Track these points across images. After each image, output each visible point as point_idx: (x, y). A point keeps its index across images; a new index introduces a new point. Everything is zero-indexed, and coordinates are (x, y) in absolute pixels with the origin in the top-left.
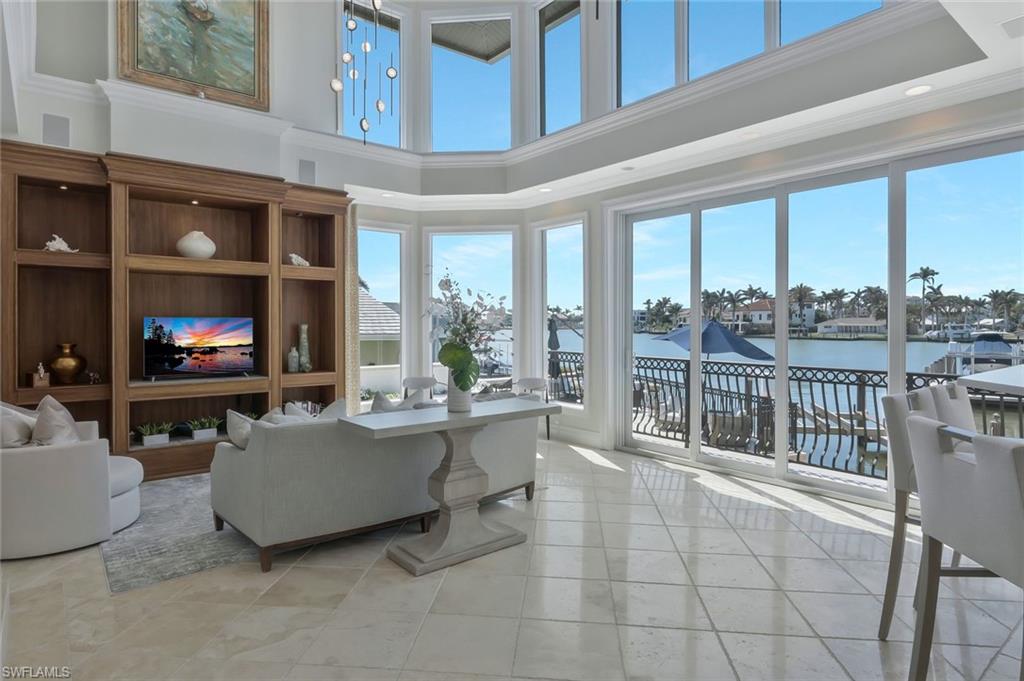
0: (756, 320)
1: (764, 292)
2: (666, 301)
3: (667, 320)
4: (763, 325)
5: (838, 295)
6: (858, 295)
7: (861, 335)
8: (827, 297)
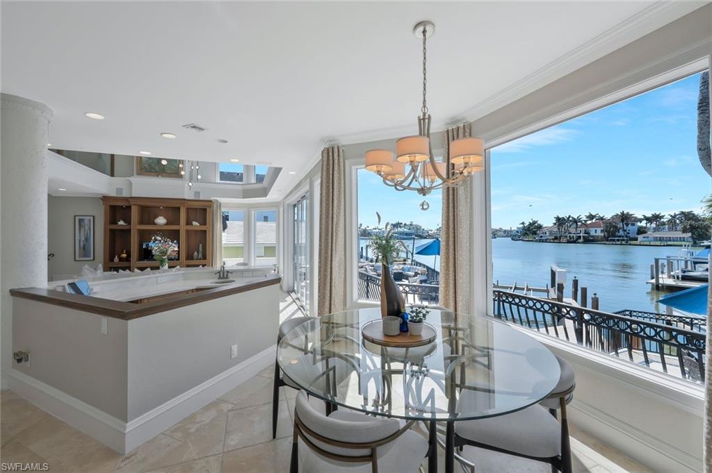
0: (593, 233)
1: (601, 216)
2: (535, 222)
3: (535, 233)
4: (598, 236)
5: (656, 218)
6: (674, 217)
7: (669, 243)
8: (648, 220)
